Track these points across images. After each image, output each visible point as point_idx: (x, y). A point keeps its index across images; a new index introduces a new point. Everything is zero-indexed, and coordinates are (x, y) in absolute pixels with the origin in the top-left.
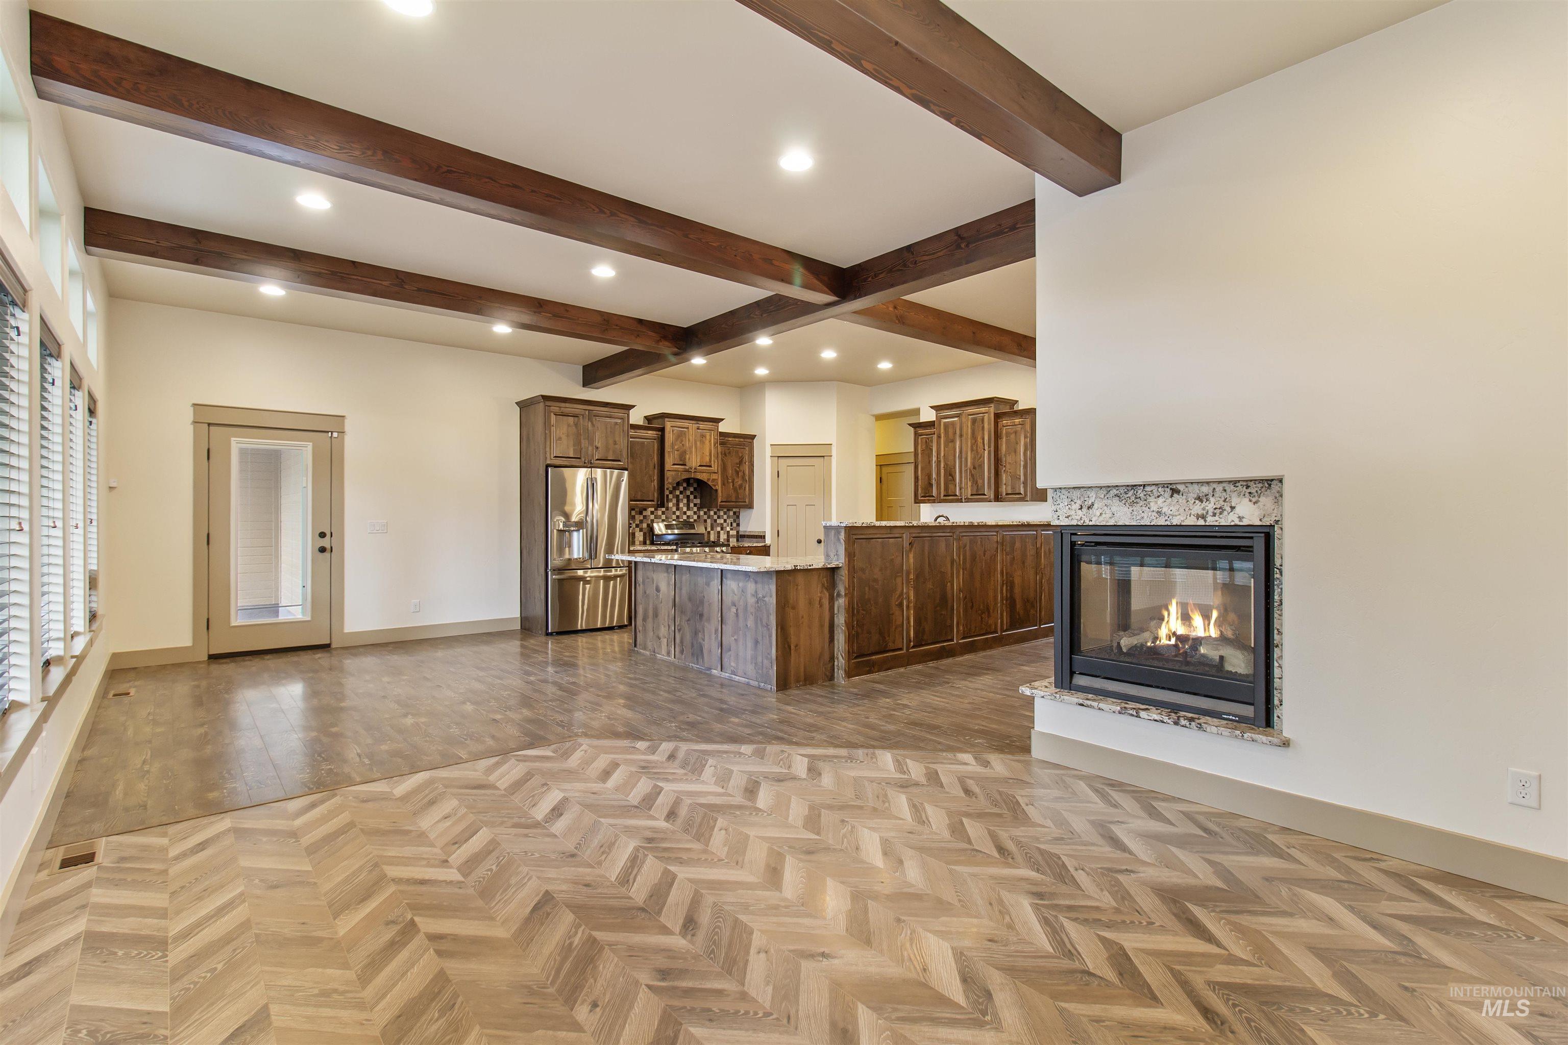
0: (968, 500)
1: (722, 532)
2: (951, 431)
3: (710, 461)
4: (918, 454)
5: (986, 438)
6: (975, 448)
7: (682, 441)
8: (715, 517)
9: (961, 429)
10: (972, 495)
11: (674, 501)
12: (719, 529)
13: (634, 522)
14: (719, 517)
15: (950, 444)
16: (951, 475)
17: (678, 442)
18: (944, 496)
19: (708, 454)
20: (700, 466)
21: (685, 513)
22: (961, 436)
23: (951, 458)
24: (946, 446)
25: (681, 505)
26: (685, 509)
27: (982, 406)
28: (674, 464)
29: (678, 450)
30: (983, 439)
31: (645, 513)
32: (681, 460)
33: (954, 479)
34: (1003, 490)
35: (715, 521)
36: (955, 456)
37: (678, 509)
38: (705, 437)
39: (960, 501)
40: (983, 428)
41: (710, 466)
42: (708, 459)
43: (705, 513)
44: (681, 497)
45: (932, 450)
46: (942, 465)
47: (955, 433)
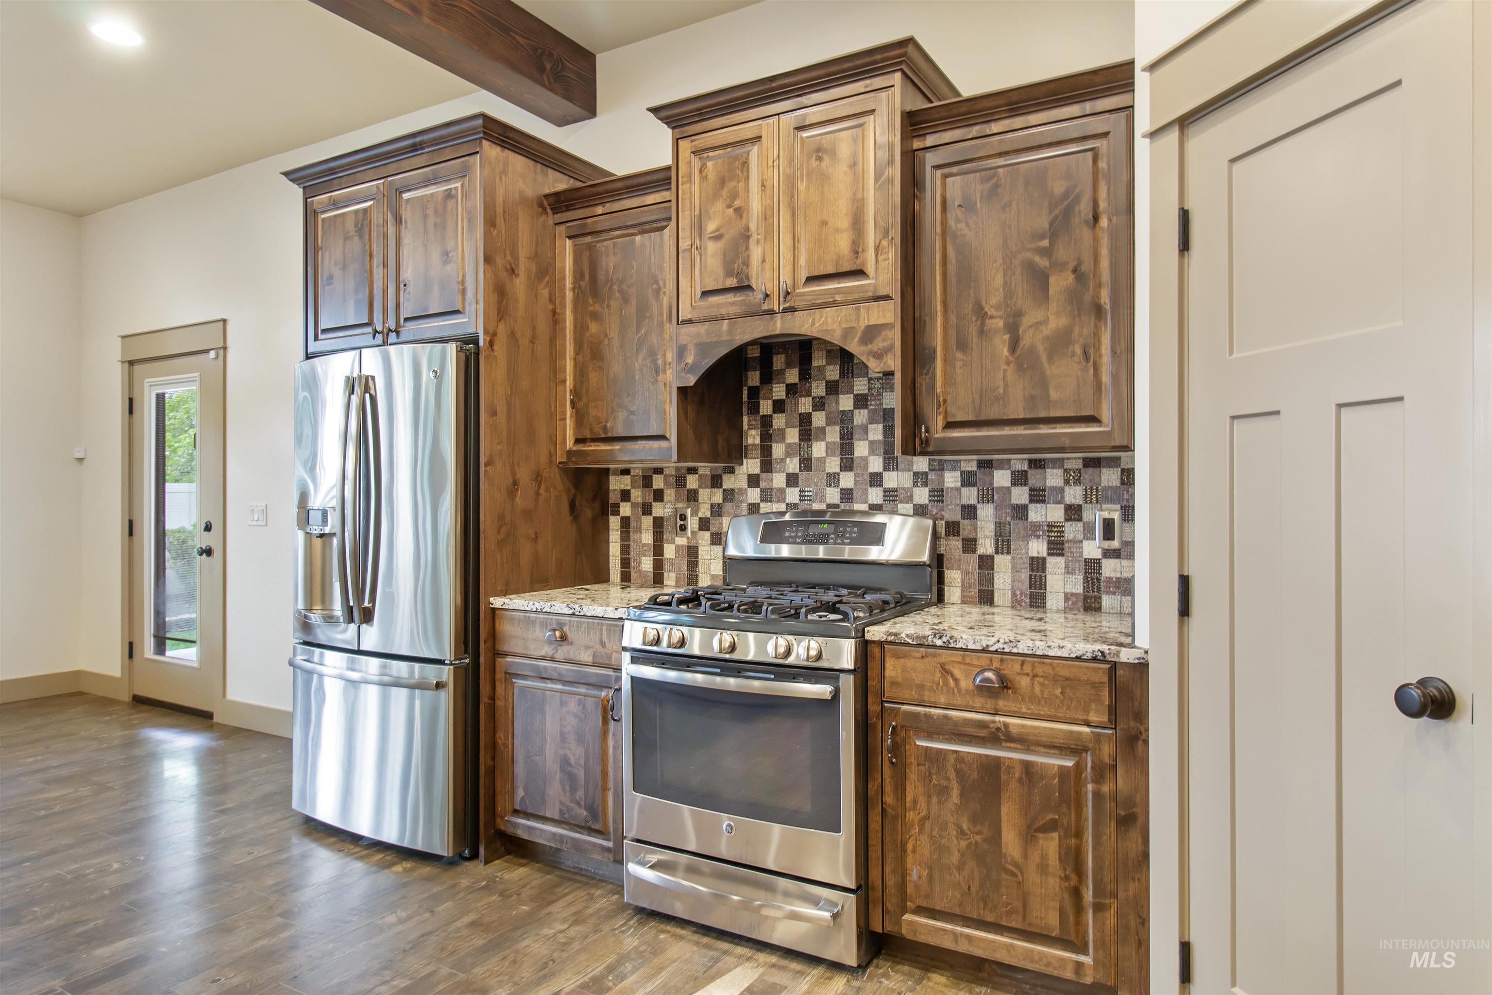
1: (1055, 565)
3: (857, 249)
7: (734, 196)
8: (1020, 495)
11: (833, 434)
12: (1038, 547)
13: (695, 513)
14: (1038, 496)
17: (720, 205)
19: (845, 223)
20: (811, 280)
21: (876, 480)
25: (861, 449)
26: (876, 464)
28: (705, 294)
29: (718, 238)
31: (728, 482)
32: (729, 273)
35: (1021, 512)
37: (847, 465)
38: (832, 152)
41: (859, 273)
42: (843, 243)
43: (968, 480)
44: (860, 417)
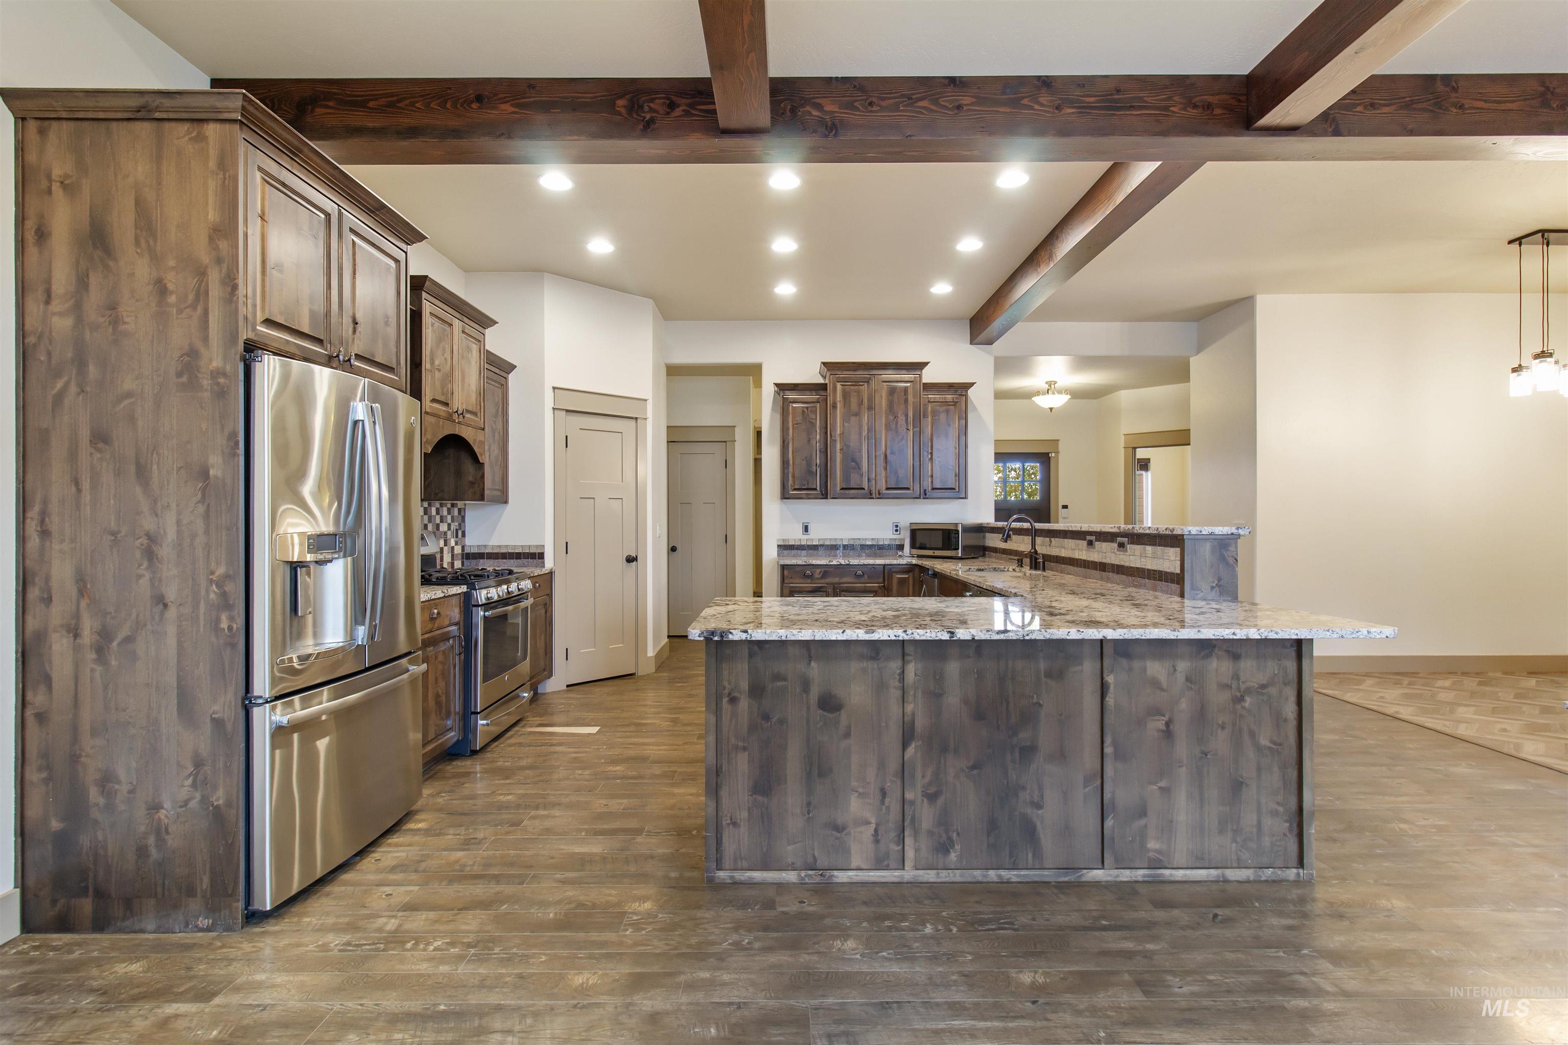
0: (880, 496)
2: (854, 401)
3: (477, 403)
4: (788, 429)
5: (911, 414)
6: (893, 426)
9: (870, 399)
10: (888, 489)
15: (853, 419)
16: (854, 460)
18: (842, 489)
20: (465, 411)
22: (870, 408)
23: (854, 437)
24: (845, 419)
27: (904, 372)
29: (439, 370)
30: (907, 416)
32: (443, 394)
33: (859, 467)
34: (927, 484)
36: (860, 433)
39: (870, 496)
40: (906, 401)
45: (813, 425)
46: (838, 447)
47: (861, 403)
